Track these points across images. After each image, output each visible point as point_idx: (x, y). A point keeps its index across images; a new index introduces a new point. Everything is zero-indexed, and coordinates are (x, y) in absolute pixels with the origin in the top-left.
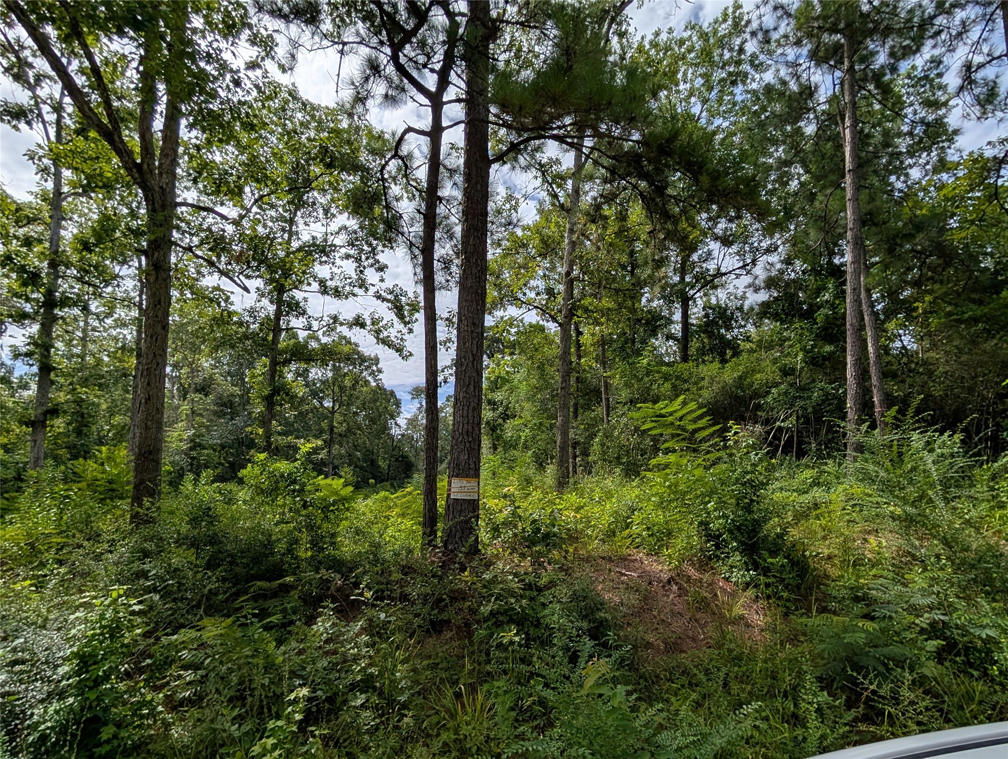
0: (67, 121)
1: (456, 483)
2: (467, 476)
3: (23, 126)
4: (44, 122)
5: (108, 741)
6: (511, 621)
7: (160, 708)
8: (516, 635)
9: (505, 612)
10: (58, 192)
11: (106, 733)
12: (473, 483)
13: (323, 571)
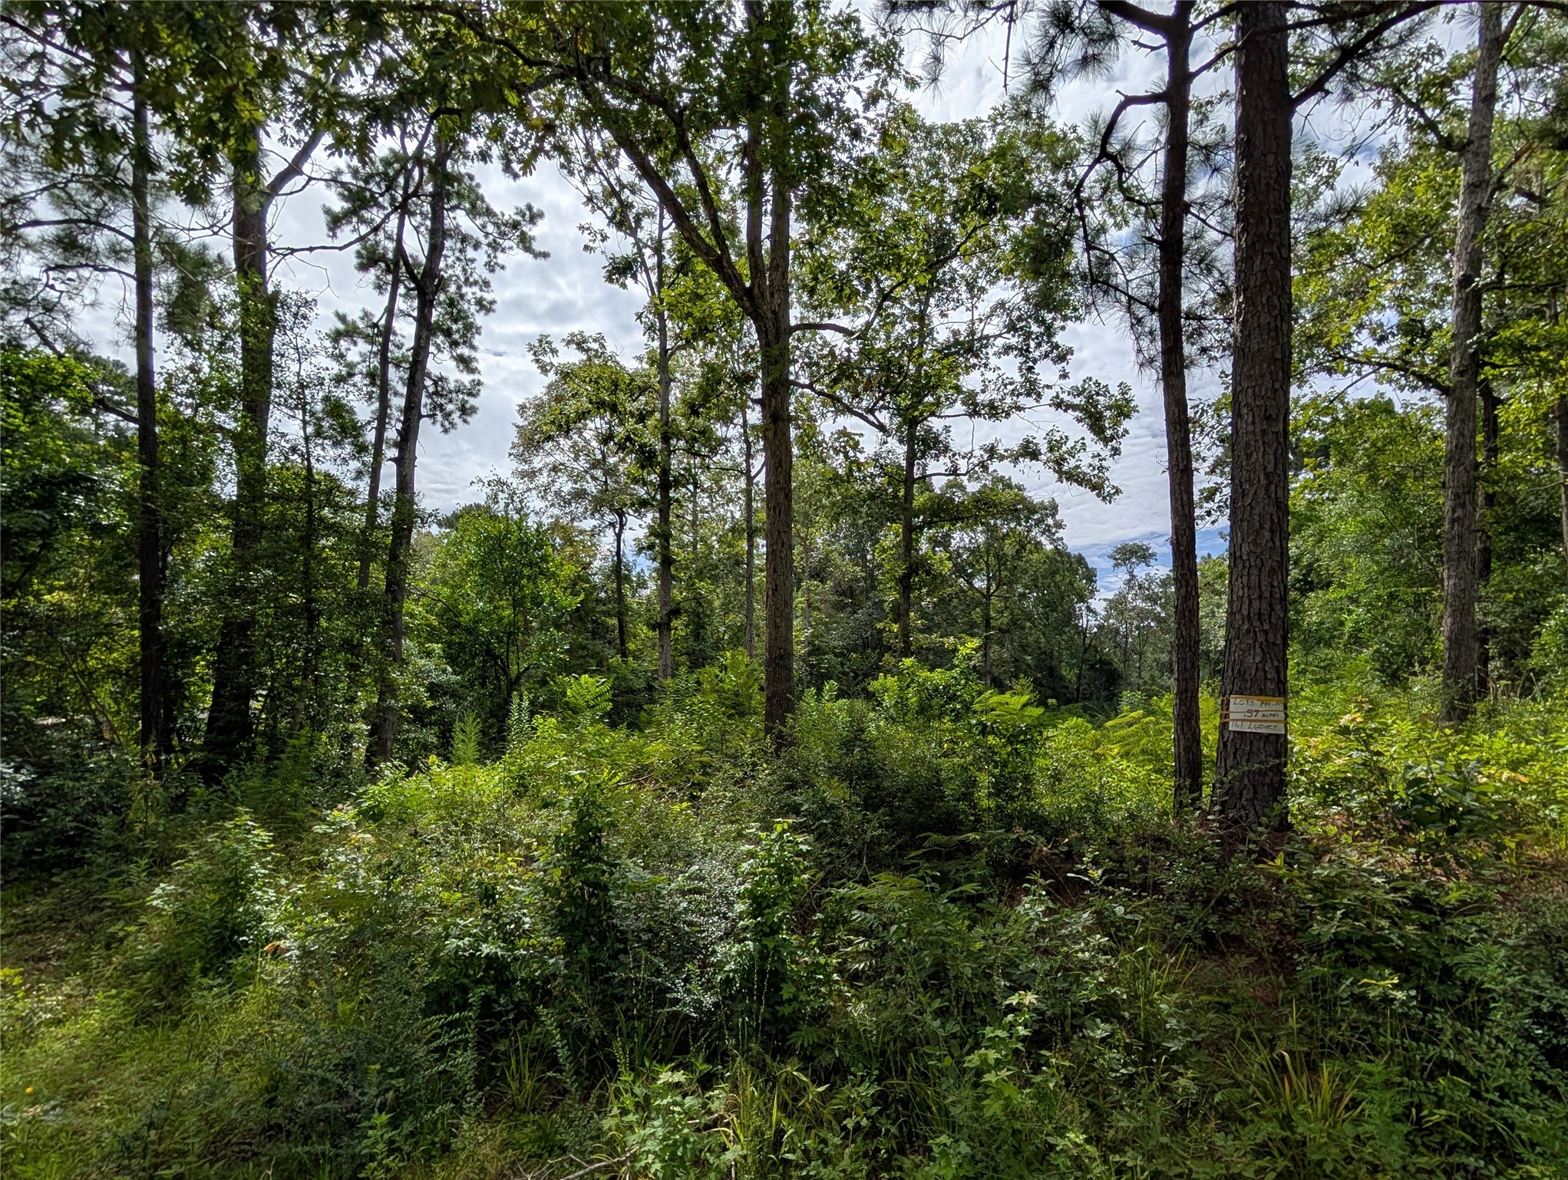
0: (668, 261)
1: (1239, 706)
2: (1262, 692)
3: (629, 281)
4: (647, 270)
5: (789, 1001)
6: (1380, 960)
7: (835, 977)
8: (1396, 987)
9: (1366, 942)
10: (664, 349)
11: (787, 991)
12: (1275, 705)
13: (1020, 830)
